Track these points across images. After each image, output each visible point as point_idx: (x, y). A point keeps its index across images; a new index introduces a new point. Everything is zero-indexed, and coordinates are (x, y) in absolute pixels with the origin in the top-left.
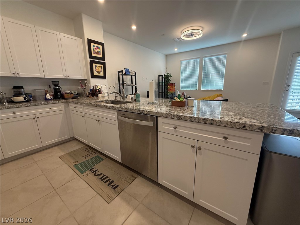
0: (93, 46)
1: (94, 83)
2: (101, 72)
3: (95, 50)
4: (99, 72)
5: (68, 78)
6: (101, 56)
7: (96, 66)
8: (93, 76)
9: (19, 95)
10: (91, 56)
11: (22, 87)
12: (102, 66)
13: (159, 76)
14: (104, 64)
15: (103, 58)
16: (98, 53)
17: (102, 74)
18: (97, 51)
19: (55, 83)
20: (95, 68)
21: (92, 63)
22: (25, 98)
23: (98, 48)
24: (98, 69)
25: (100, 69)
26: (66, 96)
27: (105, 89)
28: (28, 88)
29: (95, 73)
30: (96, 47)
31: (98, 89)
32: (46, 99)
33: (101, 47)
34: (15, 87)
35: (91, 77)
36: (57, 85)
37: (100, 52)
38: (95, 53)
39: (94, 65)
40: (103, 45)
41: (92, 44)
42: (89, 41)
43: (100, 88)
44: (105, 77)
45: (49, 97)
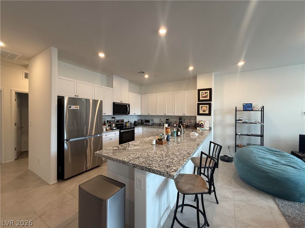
0: (202, 93)
1: (199, 118)
2: (206, 111)
3: (203, 95)
4: (204, 111)
5: (185, 115)
6: (208, 98)
7: (202, 107)
8: (199, 114)
9: (167, 123)
10: (199, 100)
11: (168, 120)
12: (208, 106)
14: (210, 105)
15: (210, 100)
16: (205, 97)
17: (207, 112)
18: (204, 96)
19: (180, 118)
20: (201, 108)
21: (199, 105)
23: (205, 93)
25: (206, 108)
27: (208, 124)
28: (171, 120)
29: (201, 112)
31: (200, 123)
33: (208, 91)
34: (167, 120)
35: (198, 115)
36: (181, 119)
37: (207, 95)
38: (203, 97)
39: (200, 106)
40: (210, 90)
41: (201, 92)
42: (199, 90)
43: (202, 123)
44: (209, 114)
45: (175, 125)
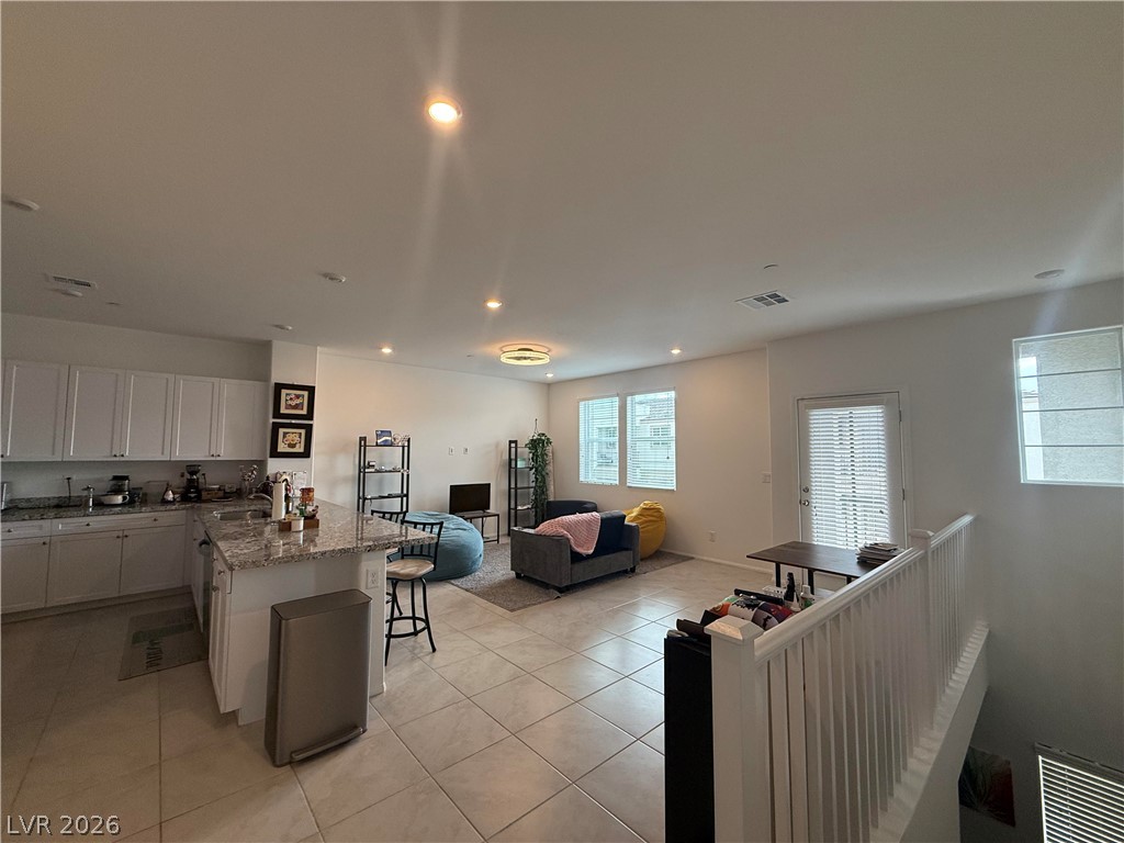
0: (287, 394)
1: (276, 466)
2: (298, 446)
3: (289, 402)
4: (293, 446)
5: (218, 459)
6: (304, 412)
7: (285, 434)
8: (275, 454)
9: (117, 491)
10: (277, 414)
11: (126, 478)
12: (303, 432)
13: (511, 442)
14: (309, 429)
15: (310, 416)
16: (296, 407)
17: (300, 449)
18: (293, 403)
19: (193, 468)
20: (284, 437)
21: (276, 427)
22: (124, 498)
23: (298, 397)
24: (290, 439)
25: (297, 438)
26: (205, 495)
27: (301, 481)
28: (137, 479)
29: (282, 448)
30: (293, 396)
32: (165, 502)
33: (306, 393)
34: (115, 478)
35: (271, 457)
36: (195, 473)
37: (302, 404)
38: (289, 407)
39: (281, 431)
40: (311, 390)
41: (284, 392)
42: (279, 387)
43: (286, 480)
44: (306, 454)
45: (170, 496)
